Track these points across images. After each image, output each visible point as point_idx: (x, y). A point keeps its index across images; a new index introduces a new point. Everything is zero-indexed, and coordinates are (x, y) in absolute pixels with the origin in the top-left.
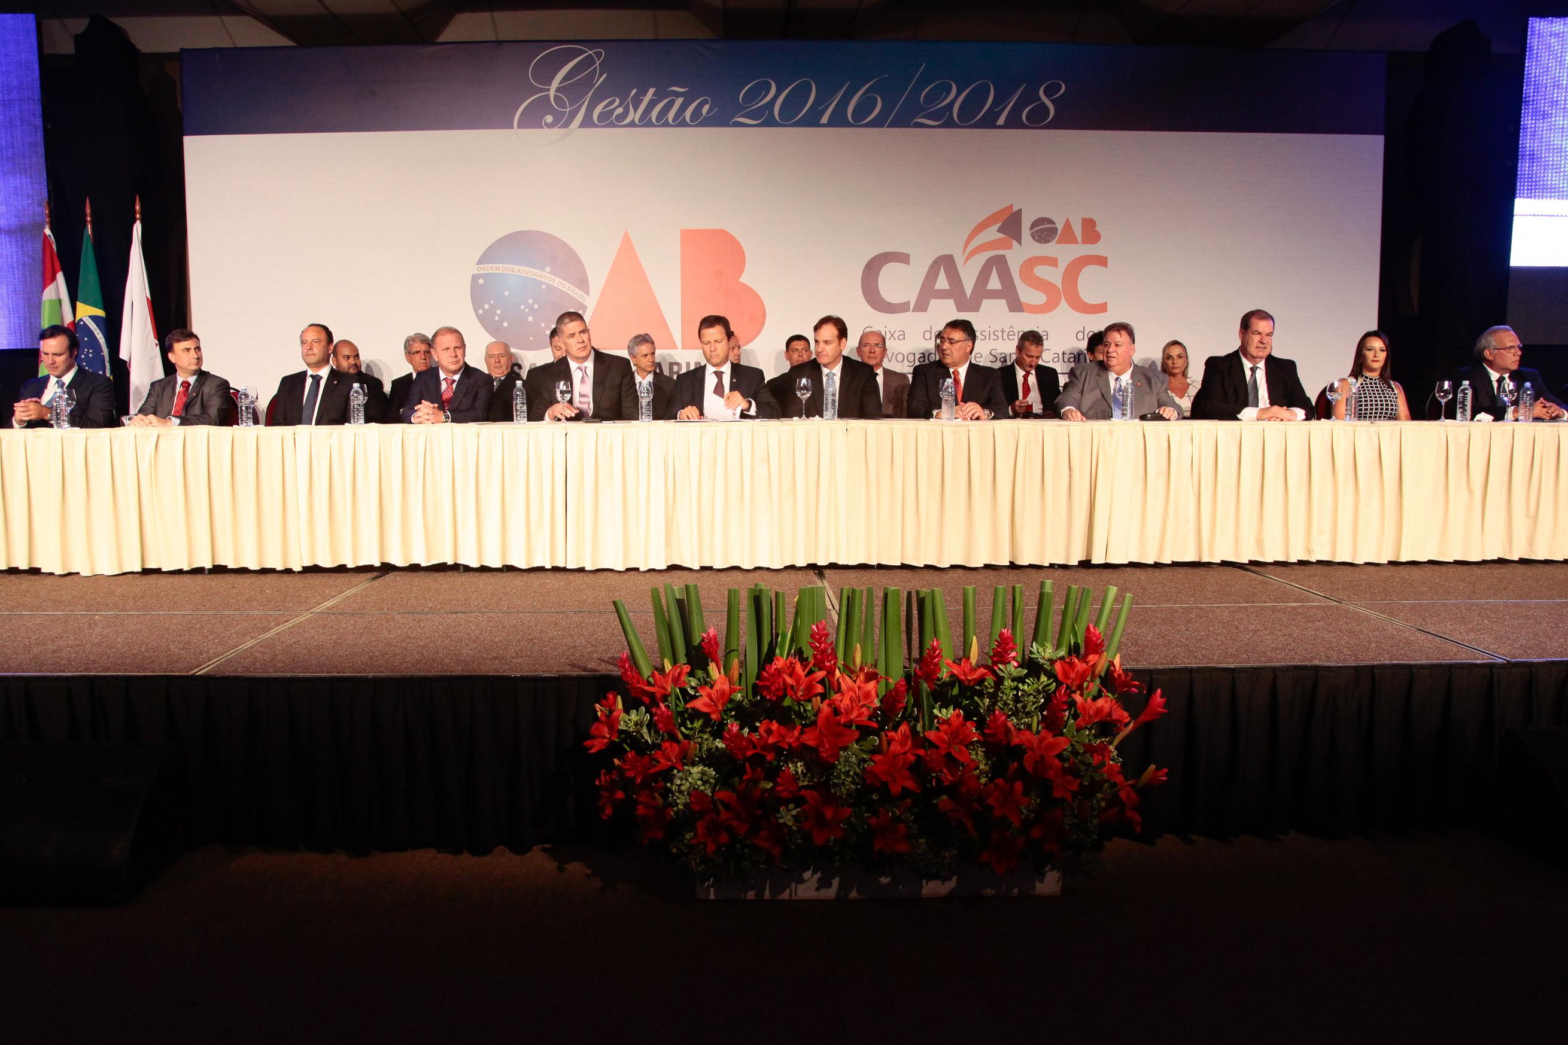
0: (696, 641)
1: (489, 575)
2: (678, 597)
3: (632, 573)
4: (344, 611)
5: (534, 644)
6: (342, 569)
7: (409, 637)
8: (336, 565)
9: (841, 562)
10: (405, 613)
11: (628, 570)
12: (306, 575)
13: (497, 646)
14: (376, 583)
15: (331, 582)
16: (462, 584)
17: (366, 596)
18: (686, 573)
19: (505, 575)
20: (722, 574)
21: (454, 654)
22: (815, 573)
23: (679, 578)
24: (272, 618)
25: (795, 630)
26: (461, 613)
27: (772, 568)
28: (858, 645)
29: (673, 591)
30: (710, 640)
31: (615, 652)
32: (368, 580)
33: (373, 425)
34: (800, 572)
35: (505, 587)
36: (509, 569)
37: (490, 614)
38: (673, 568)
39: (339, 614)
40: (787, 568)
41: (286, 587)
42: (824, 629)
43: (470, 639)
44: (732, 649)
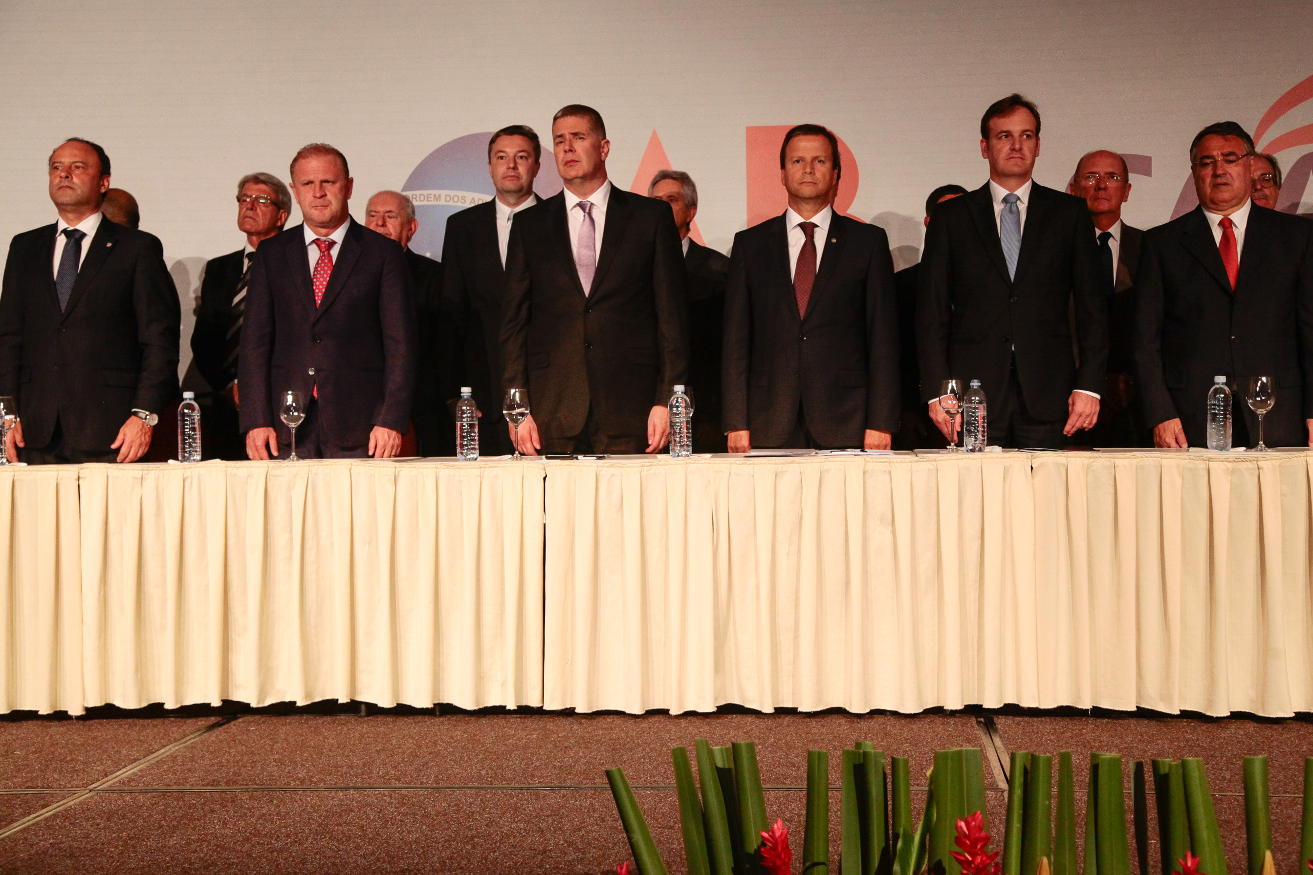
0: (752, 845)
1: (410, 720)
2: (720, 764)
3: (656, 719)
4: (149, 787)
5: (474, 847)
6: (155, 711)
7: (257, 834)
8: (144, 704)
9: (1026, 703)
10: (256, 790)
11: (651, 713)
12: (92, 722)
13: (411, 849)
14: (213, 736)
15: (133, 735)
16: (362, 737)
17: (192, 760)
18: (750, 719)
19: (438, 720)
20: (813, 722)
21: (334, 864)
22: (979, 723)
23: (738, 728)
24: (19, 801)
25: (928, 829)
26: (355, 788)
27: (901, 711)
28: (1045, 860)
29: (711, 753)
30: (775, 844)
31: (614, 861)
32: (199, 730)
33: (217, 463)
34: (952, 721)
35: (435, 744)
36: (445, 710)
37: (404, 792)
38: (728, 710)
39: (141, 792)
40: (928, 712)
41: (52, 745)
42: (980, 828)
43: (363, 837)
44: (816, 860)
